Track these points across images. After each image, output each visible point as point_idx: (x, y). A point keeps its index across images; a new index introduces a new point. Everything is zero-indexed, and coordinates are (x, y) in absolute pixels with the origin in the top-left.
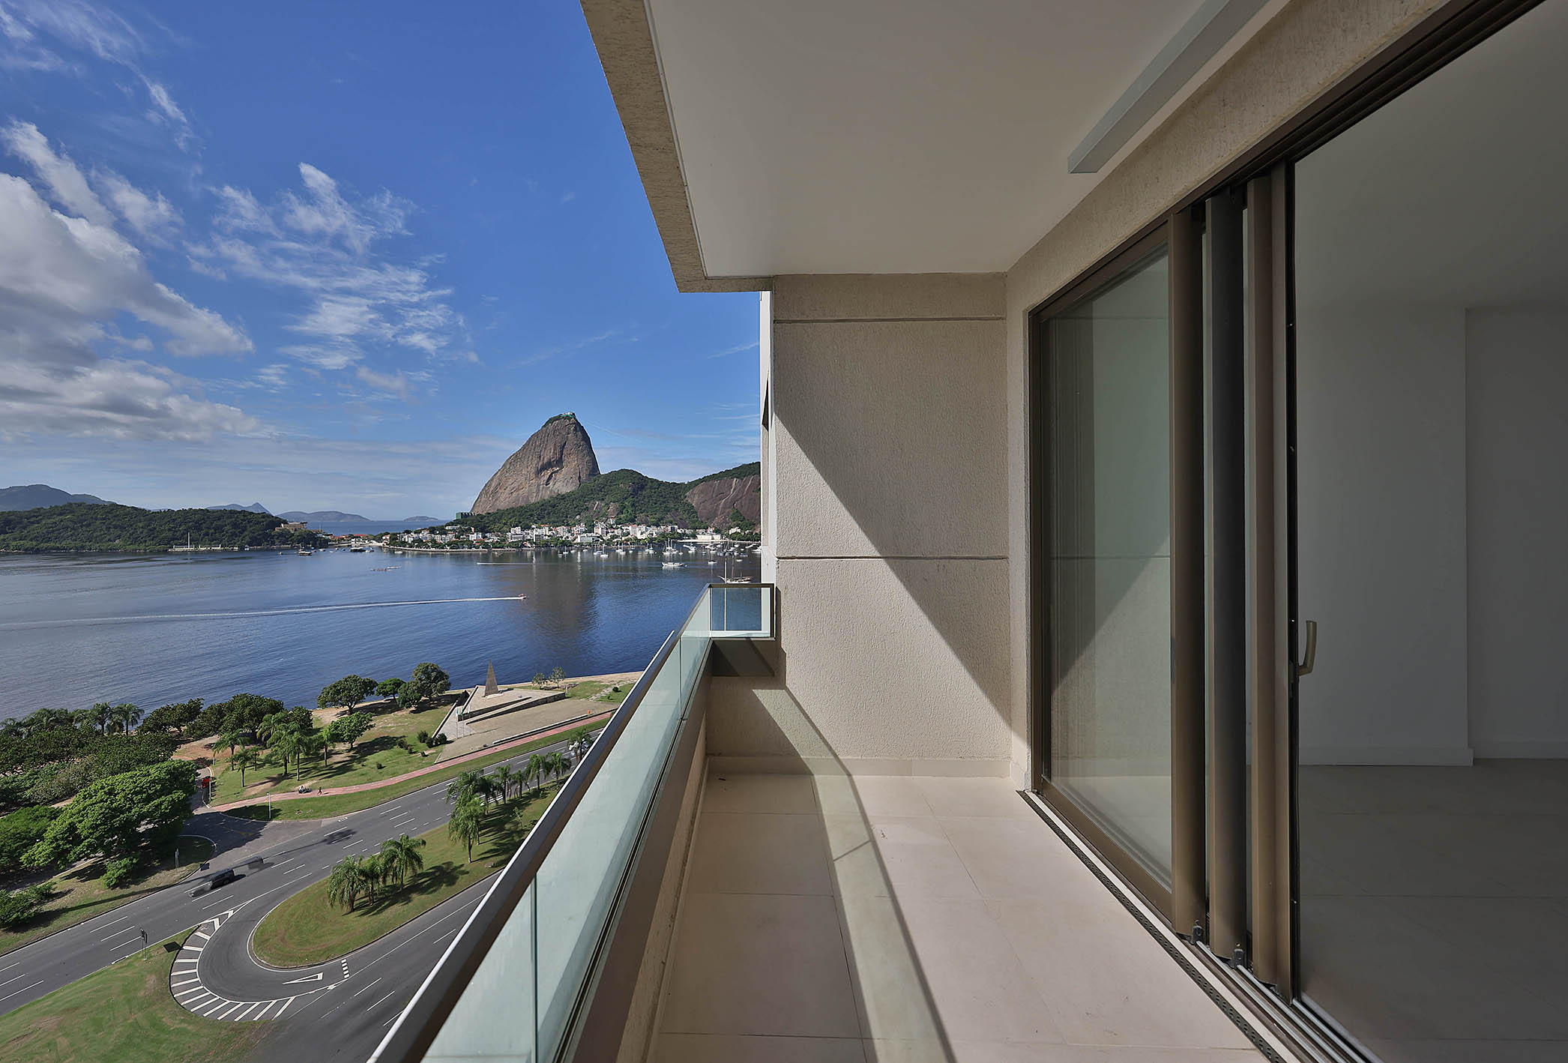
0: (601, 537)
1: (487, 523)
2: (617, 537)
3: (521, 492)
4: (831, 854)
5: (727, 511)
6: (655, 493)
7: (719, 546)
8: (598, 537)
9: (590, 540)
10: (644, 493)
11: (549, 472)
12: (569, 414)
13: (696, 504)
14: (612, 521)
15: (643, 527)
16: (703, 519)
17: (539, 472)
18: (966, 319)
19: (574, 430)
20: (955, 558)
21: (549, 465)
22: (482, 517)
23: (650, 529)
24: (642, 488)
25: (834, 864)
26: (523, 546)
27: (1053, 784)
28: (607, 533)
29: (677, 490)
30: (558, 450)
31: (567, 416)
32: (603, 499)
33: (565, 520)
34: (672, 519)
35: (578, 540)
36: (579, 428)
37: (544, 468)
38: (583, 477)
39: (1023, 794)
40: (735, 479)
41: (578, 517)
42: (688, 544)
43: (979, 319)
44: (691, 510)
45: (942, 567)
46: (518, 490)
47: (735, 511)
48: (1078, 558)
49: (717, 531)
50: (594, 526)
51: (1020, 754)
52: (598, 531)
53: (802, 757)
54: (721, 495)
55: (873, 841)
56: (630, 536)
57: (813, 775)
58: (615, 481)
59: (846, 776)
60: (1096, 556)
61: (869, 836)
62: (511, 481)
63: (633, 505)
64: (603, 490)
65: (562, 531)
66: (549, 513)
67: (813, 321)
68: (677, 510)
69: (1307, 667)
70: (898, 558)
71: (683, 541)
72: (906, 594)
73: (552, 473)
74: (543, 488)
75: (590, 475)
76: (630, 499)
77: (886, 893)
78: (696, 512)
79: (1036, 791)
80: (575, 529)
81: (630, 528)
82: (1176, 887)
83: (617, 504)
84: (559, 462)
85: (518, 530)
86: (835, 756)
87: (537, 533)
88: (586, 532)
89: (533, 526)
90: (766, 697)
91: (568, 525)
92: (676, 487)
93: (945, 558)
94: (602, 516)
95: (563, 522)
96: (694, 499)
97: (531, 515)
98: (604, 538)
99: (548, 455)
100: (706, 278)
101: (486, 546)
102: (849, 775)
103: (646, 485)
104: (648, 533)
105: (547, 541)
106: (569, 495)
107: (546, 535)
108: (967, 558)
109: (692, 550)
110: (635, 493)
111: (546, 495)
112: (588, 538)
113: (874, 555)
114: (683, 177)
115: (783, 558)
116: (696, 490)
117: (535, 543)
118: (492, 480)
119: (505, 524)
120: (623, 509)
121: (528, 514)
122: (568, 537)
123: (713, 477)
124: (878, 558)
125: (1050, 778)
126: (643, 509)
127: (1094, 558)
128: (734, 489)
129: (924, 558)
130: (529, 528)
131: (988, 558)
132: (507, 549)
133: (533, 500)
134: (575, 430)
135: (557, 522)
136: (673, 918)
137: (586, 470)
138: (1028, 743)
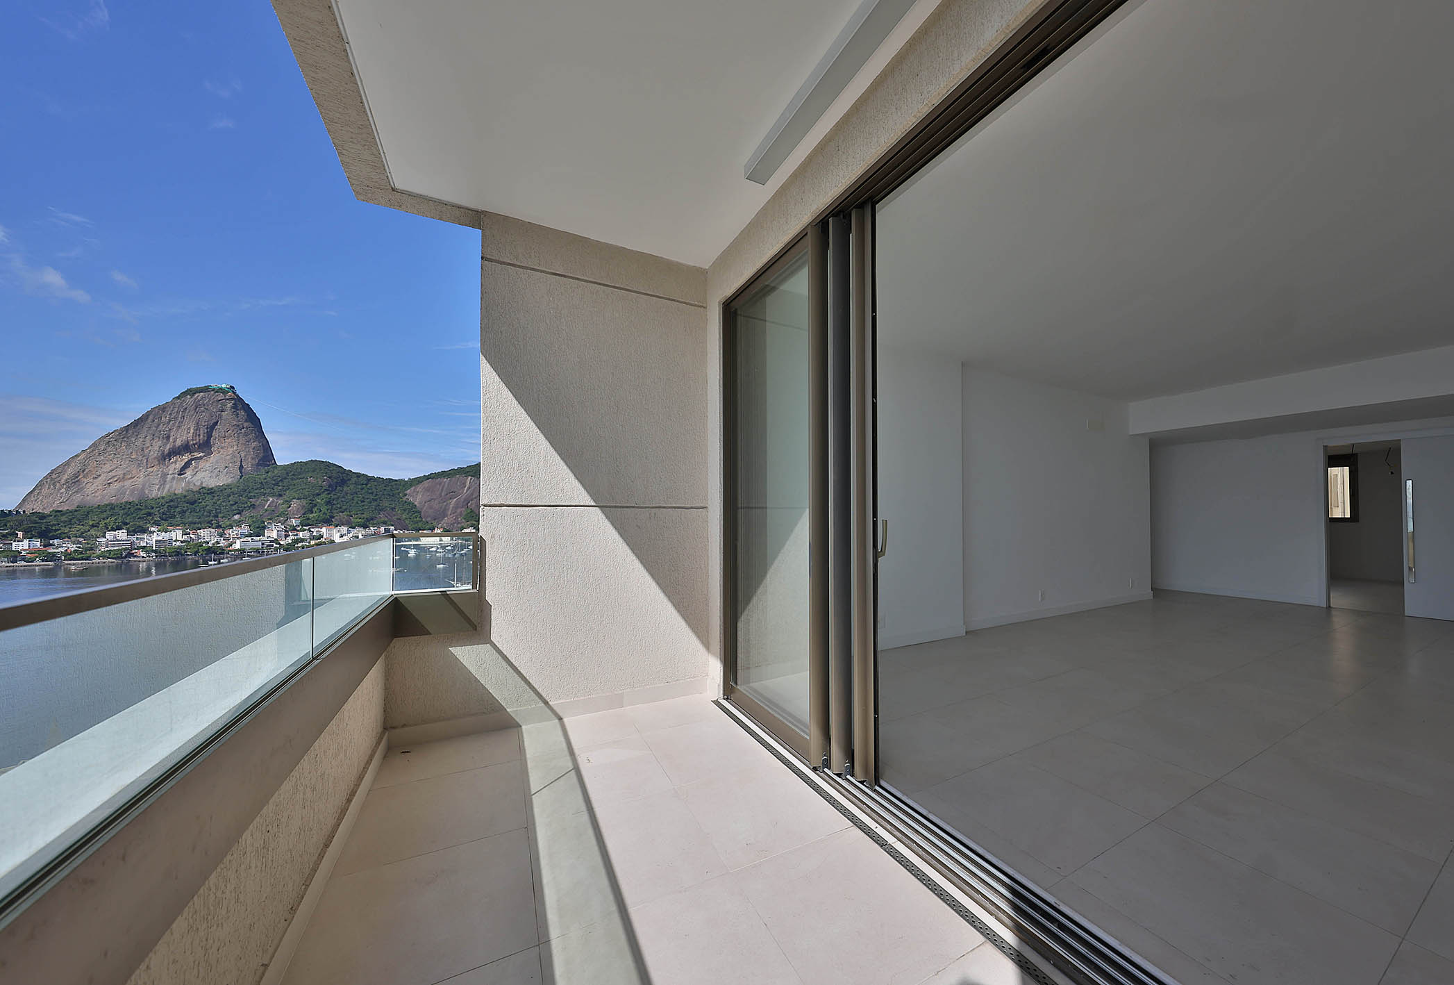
0: (276, 541)
1: (54, 525)
2: (302, 540)
3: (128, 483)
4: (530, 790)
5: (459, 511)
6: (362, 489)
7: (449, 548)
8: (271, 541)
9: (259, 545)
10: (345, 489)
11: (186, 458)
12: (224, 386)
13: (420, 503)
14: (294, 522)
15: (344, 529)
16: (429, 519)
17: (166, 457)
18: (674, 300)
19: (232, 408)
20: (664, 507)
21: (186, 448)
22: (42, 517)
23: (354, 532)
24: (343, 482)
25: (531, 799)
26: (130, 555)
27: (738, 687)
28: (286, 536)
29: (393, 488)
30: (203, 431)
31: (221, 389)
32: (281, 495)
33: (214, 520)
34: (386, 519)
35: (237, 546)
36: (240, 405)
37: (175, 452)
38: (248, 466)
39: (717, 703)
40: (470, 478)
41: (236, 517)
42: (409, 547)
43: (685, 303)
44: (412, 509)
45: (653, 515)
46: (123, 479)
47: (469, 511)
48: (755, 508)
49: (447, 532)
50: (264, 528)
51: (715, 668)
52: (272, 533)
53: (508, 710)
54: (452, 493)
55: (577, 769)
56: (323, 540)
57: (521, 726)
58: (300, 473)
59: (557, 721)
60: (768, 506)
61: (574, 765)
62: (107, 467)
63: (328, 503)
64: (280, 484)
65: (208, 536)
66: (183, 512)
67: (527, 268)
68: (393, 509)
69: (883, 552)
70: (612, 506)
71: (402, 543)
72: (621, 540)
73: (192, 460)
74: (173, 478)
75: (258, 465)
76: (324, 495)
77: (583, 807)
78: (419, 512)
79: (726, 697)
80: (231, 533)
81: (324, 530)
82: (812, 735)
83: (304, 502)
84: (206, 446)
85: (122, 534)
86: (546, 703)
87: (160, 538)
88: (250, 535)
89: (153, 529)
90: (467, 655)
91: (219, 527)
92: (393, 483)
93: (656, 507)
94: (276, 515)
95: (209, 522)
96: (417, 497)
97: (149, 514)
98: (282, 543)
99: (182, 435)
100: (393, 189)
101: (52, 557)
102: (560, 719)
103: (349, 480)
104: (351, 535)
105: (180, 548)
106: (221, 489)
107: (176, 541)
108: (675, 508)
109: (412, 553)
110: (331, 489)
111: (179, 487)
112: (255, 543)
113: (590, 504)
114: (341, 26)
115: (490, 506)
116: (420, 487)
117: (155, 551)
118: (67, 463)
119: (93, 526)
120: (312, 507)
121: (143, 512)
122: (218, 543)
123: (443, 474)
124: (592, 506)
125: (736, 683)
126: (344, 507)
127: (766, 508)
128: (469, 488)
129: (638, 507)
130: (144, 531)
131: (692, 508)
132: (97, 561)
133: (155, 493)
134: (235, 407)
135: (200, 523)
136: (293, 910)
137: (253, 459)
138: (720, 659)
